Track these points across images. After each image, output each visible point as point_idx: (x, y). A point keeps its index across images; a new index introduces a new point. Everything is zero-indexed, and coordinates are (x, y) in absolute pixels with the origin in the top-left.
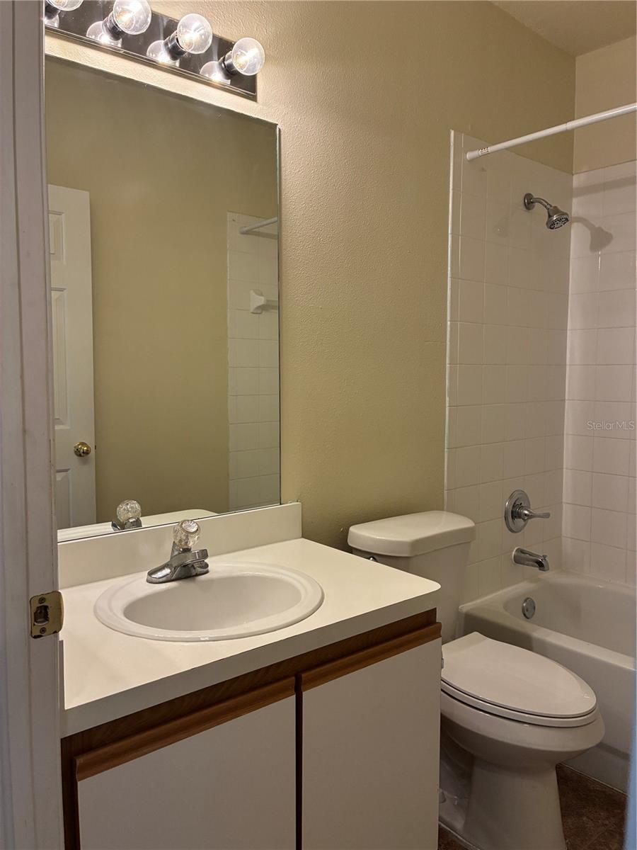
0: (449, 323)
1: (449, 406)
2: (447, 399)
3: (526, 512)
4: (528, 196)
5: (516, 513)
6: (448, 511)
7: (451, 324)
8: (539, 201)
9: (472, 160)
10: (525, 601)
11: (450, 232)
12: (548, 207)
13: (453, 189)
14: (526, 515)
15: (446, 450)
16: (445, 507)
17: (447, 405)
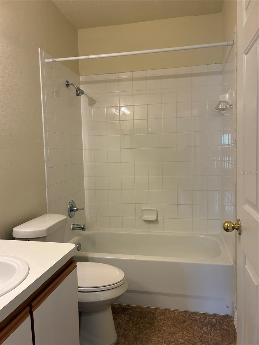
0: (44, 132)
1: (47, 168)
2: (46, 165)
3: (75, 209)
4: (67, 82)
5: (71, 210)
6: (49, 213)
7: (45, 132)
8: (72, 84)
9: (48, 63)
10: (78, 244)
11: (41, 93)
12: (76, 87)
13: (42, 74)
14: (75, 210)
15: (46, 187)
16: (48, 212)
17: (46, 167)
